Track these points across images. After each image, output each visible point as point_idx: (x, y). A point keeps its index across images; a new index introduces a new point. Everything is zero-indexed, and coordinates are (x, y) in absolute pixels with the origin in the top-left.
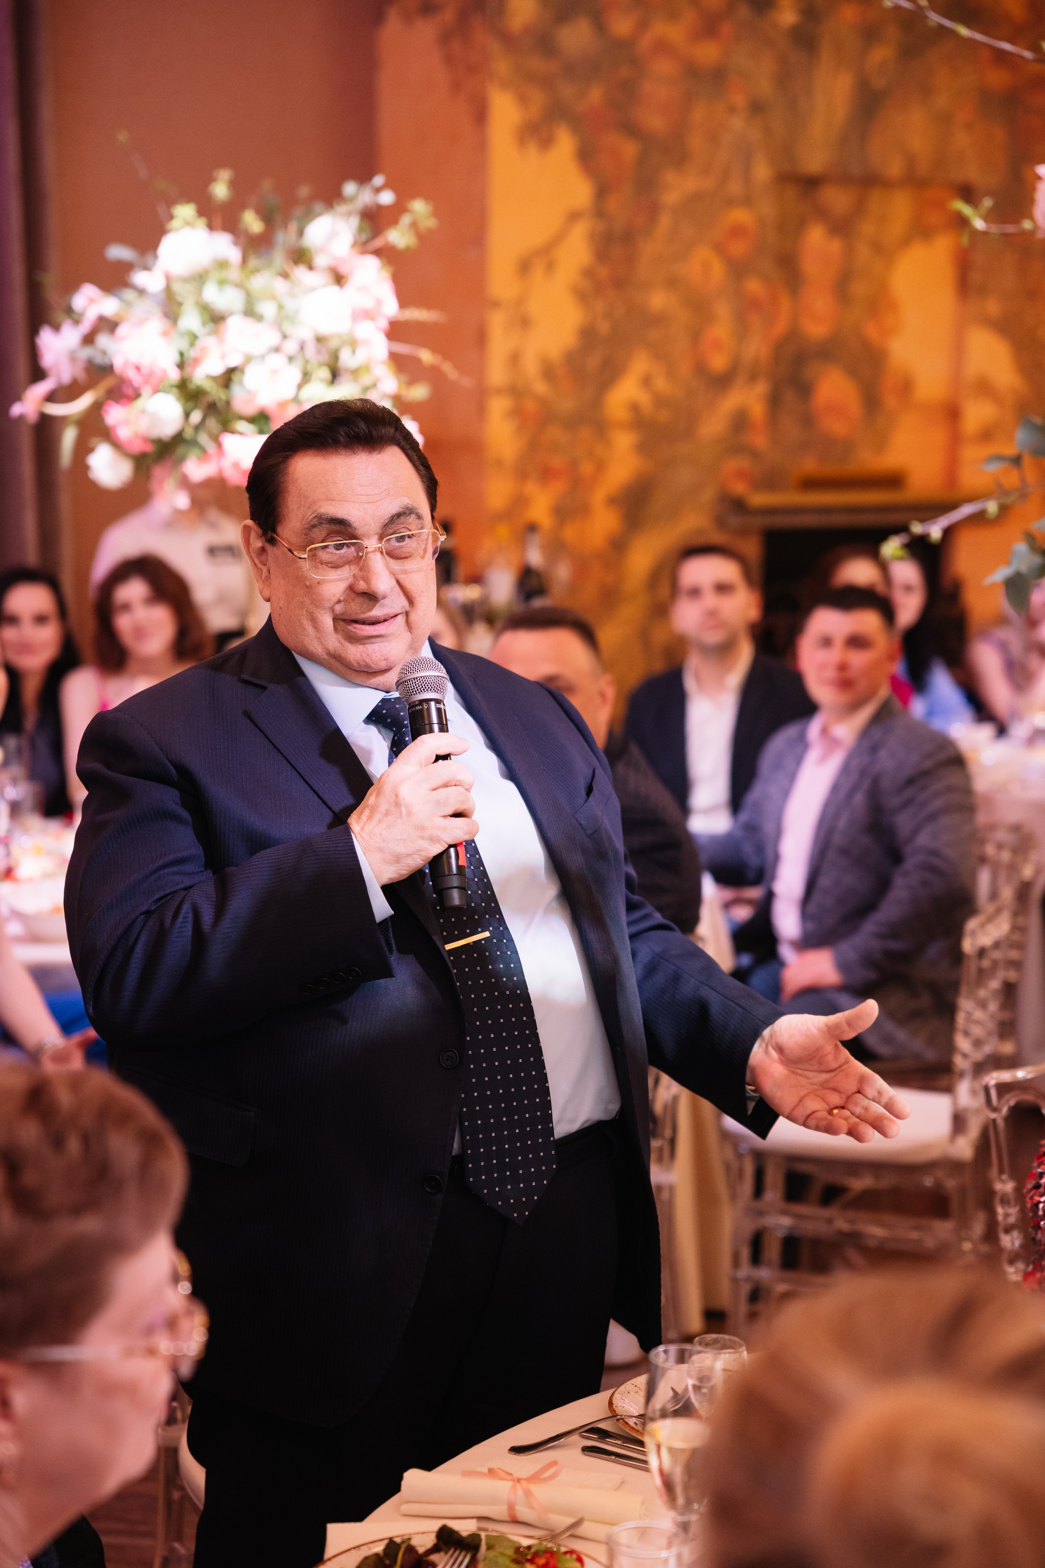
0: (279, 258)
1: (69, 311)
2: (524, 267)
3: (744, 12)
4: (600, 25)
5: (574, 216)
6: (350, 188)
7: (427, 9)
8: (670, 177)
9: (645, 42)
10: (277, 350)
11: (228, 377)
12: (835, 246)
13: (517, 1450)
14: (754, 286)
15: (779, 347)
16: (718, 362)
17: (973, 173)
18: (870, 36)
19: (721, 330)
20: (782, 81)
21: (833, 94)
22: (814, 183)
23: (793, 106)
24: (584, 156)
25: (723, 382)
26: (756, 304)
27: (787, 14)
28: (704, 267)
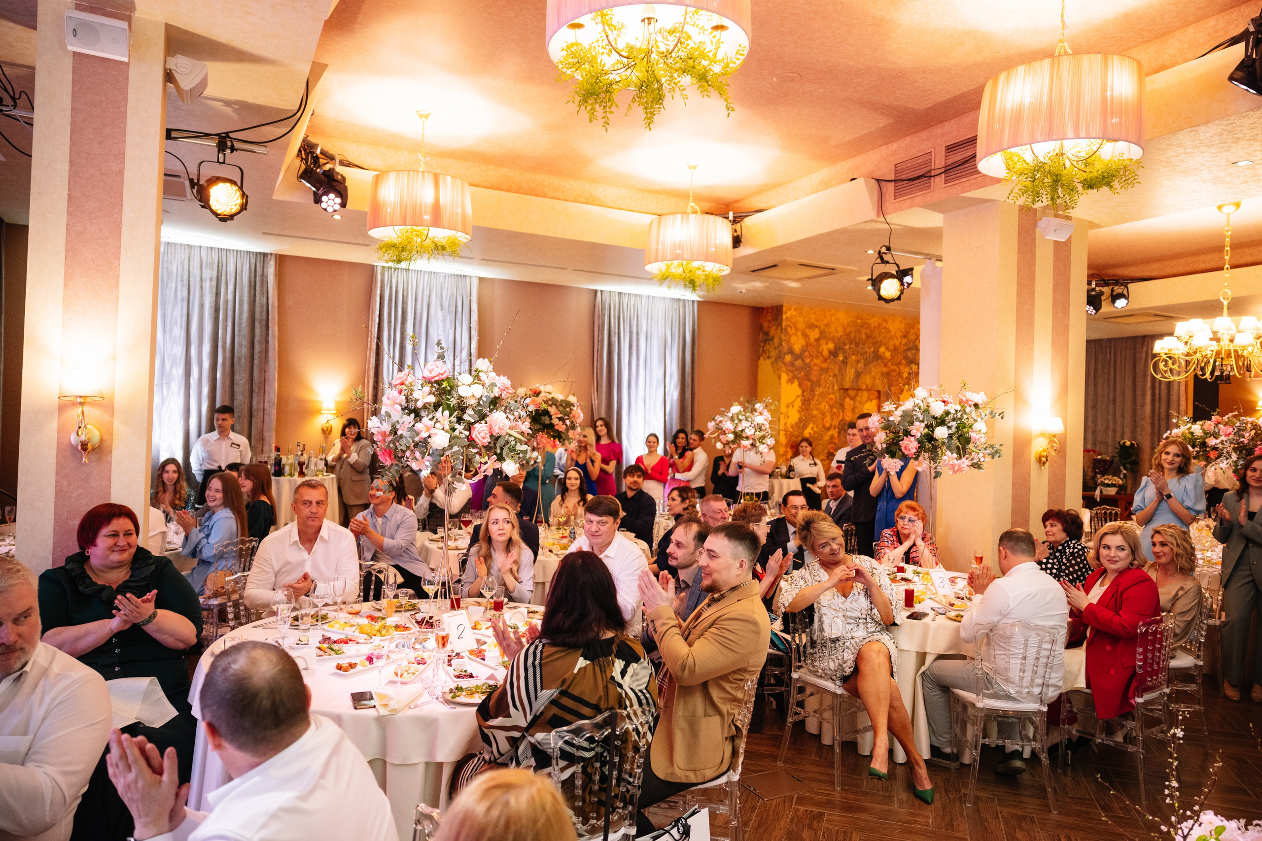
0: (751, 410)
1: (714, 419)
2: (788, 406)
3: (832, 357)
4: (803, 361)
5: (798, 396)
7: (769, 357)
8: (817, 388)
9: (812, 364)
11: (743, 431)
12: (852, 402)
14: (834, 410)
16: (827, 425)
17: (880, 388)
18: (858, 362)
19: (828, 419)
20: (840, 370)
21: (850, 372)
22: (847, 390)
23: (842, 375)
24: (800, 385)
25: (828, 429)
26: (835, 413)
27: (841, 358)
28: (824, 406)
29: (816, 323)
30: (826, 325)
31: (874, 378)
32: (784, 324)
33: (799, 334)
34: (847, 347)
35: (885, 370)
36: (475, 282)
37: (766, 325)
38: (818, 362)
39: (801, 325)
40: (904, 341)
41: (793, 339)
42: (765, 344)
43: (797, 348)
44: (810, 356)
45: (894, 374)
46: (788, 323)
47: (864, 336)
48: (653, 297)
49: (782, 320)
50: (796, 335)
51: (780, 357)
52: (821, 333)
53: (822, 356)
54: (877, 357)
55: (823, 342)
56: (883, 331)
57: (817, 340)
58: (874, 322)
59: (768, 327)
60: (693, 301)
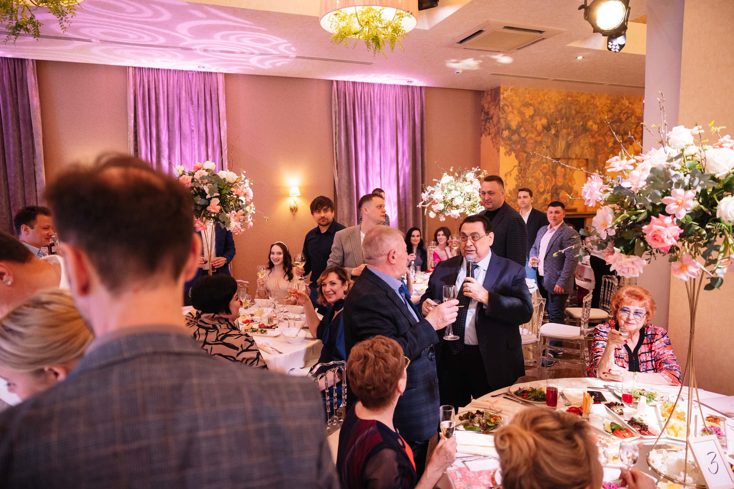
0: (461, 180)
1: (426, 190)
2: (506, 175)
3: (545, 131)
4: (519, 135)
5: (515, 166)
6: (473, 168)
7: (489, 134)
8: (532, 159)
9: (527, 138)
10: (460, 195)
11: (452, 200)
12: (563, 170)
13: (492, 396)
14: (548, 177)
15: (552, 187)
16: (541, 190)
17: (588, 157)
18: (568, 134)
19: (542, 184)
20: (552, 143)
21: (562, 144)
22: (558, 159)
23: (554, 147)
24: (516, 157)
25: (542, 193)
26: (548, 180)
27: (553, 132)
28: (539, 174)
29: (530, 102)
30: (540, 103)
31: (583, 148)
32: (502, 103)
33: (516, 112)
34: (558, 122)
35: (592, 141)
36: (221, 79)
37: (486, 106)
38: (533, 136)
39: (517, 104)
40: (611, 114)
41: (510, 117)
42: (486, 122)
43: (514, 125)
44: (526, 131)
45: (601, 144)
46: (506, 102)
47: (573, 112)
48: (385, 85)
49: (499, 100)
50: (513, 113)
51: (498, 133)
52: (535, 110)
53: (536, 130)
54: (585, 129)
55: (537, 118)
56: (591, 106)
57: (532, 117)
58: (583, 99)
59: (489, 108)
60: (421, 87)
